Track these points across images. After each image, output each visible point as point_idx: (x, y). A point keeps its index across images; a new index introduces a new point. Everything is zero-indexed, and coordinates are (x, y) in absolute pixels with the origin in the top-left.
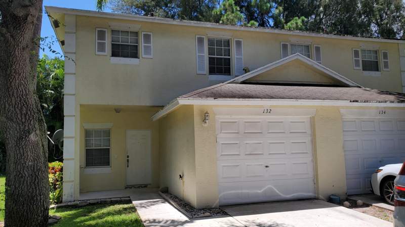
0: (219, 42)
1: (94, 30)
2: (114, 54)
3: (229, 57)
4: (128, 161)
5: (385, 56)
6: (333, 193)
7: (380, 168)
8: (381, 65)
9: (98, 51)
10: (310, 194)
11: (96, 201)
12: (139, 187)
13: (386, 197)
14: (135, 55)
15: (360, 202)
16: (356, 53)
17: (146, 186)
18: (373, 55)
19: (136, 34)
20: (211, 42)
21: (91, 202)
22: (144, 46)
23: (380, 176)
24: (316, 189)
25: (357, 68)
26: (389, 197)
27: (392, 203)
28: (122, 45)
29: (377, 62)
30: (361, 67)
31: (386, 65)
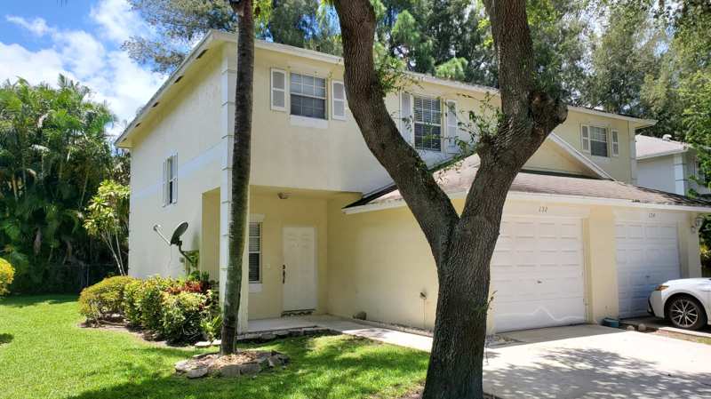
0: (427, 103)
1: (268, 71)
2: (294, 111)
3: (438, 125)
4: (284, 273)
5: (615, 137)
6: (607, 316)
7: (664, 284)
8: (610, 149)
9: (274, 104)
10: (580, 318)
11: (287, 333)
12: (300, 314)
13: (673, 319)
14: (322, 114)
15: (642, 326)
16: (585, 130)
17: (309, 312)
18: (601, 134)
19: (323, 82)
20: (418, 101)
21: (281, 333)
22: (335, 102)
23: (665, 294)
24: (589, 311)
25: (585, 151)
26: (677, 320)
27: (681, 326)
28: (304, 97)
29: (606, 144)
30: (589, 151)
31: (616, 150)
